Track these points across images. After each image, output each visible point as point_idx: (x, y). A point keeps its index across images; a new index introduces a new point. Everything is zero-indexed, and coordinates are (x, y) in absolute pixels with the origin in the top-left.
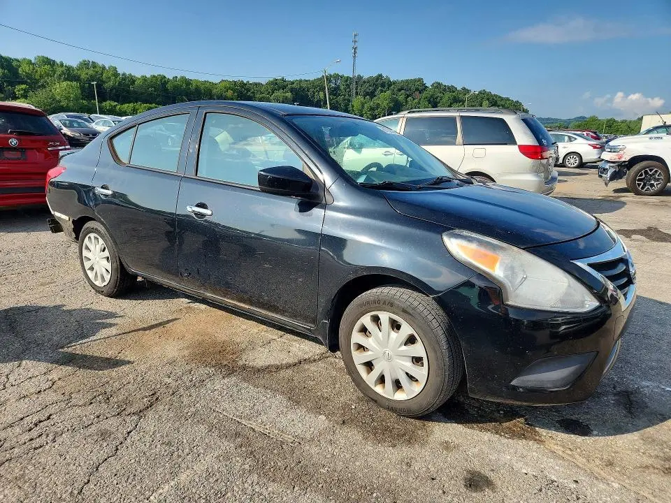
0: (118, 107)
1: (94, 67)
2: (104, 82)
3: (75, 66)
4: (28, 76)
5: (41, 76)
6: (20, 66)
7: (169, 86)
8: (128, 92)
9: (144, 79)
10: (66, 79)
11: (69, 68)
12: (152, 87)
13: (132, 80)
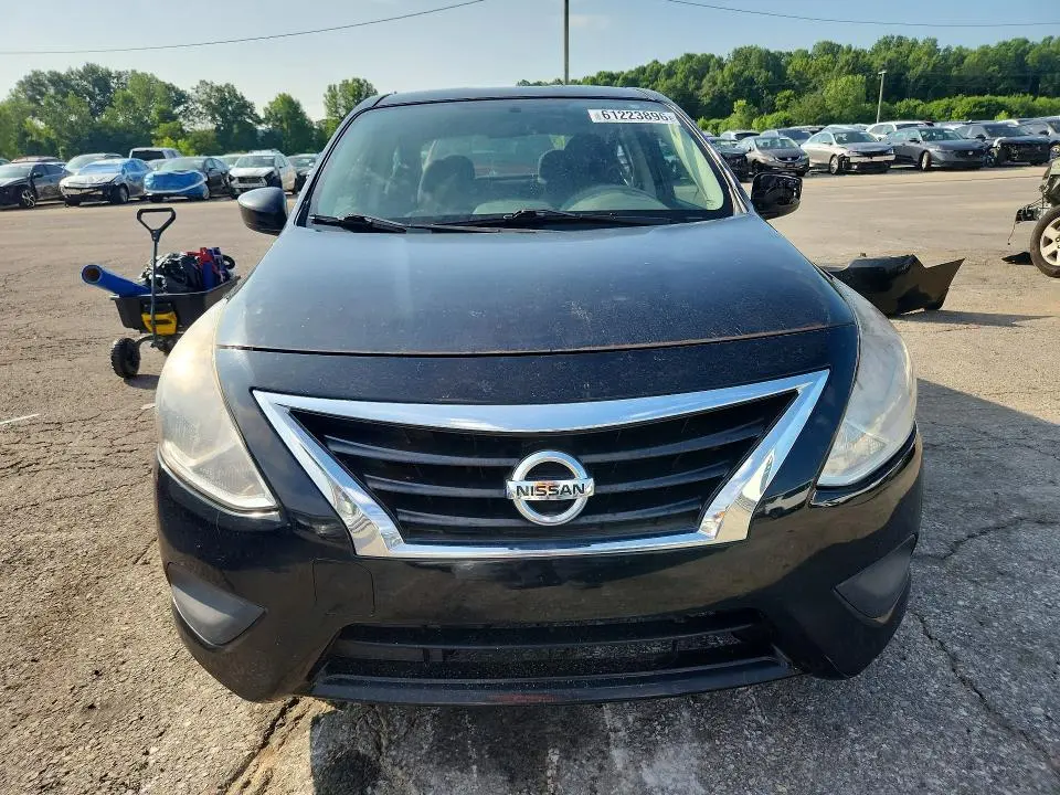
0: (921, 107)
1: (900, 44)
2: (908, 69)
3: (868, 48)
4: (799, 75)
5: (815, 74)
6: (789, 63)
7: (1030, 59)
8: (947, 79)
9: (984, 51)
10: (849, 73)
11: (858, 54)
12: (994, 65)
13: (961, 57)
